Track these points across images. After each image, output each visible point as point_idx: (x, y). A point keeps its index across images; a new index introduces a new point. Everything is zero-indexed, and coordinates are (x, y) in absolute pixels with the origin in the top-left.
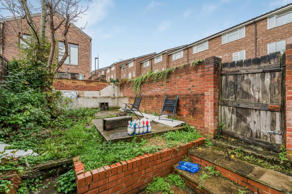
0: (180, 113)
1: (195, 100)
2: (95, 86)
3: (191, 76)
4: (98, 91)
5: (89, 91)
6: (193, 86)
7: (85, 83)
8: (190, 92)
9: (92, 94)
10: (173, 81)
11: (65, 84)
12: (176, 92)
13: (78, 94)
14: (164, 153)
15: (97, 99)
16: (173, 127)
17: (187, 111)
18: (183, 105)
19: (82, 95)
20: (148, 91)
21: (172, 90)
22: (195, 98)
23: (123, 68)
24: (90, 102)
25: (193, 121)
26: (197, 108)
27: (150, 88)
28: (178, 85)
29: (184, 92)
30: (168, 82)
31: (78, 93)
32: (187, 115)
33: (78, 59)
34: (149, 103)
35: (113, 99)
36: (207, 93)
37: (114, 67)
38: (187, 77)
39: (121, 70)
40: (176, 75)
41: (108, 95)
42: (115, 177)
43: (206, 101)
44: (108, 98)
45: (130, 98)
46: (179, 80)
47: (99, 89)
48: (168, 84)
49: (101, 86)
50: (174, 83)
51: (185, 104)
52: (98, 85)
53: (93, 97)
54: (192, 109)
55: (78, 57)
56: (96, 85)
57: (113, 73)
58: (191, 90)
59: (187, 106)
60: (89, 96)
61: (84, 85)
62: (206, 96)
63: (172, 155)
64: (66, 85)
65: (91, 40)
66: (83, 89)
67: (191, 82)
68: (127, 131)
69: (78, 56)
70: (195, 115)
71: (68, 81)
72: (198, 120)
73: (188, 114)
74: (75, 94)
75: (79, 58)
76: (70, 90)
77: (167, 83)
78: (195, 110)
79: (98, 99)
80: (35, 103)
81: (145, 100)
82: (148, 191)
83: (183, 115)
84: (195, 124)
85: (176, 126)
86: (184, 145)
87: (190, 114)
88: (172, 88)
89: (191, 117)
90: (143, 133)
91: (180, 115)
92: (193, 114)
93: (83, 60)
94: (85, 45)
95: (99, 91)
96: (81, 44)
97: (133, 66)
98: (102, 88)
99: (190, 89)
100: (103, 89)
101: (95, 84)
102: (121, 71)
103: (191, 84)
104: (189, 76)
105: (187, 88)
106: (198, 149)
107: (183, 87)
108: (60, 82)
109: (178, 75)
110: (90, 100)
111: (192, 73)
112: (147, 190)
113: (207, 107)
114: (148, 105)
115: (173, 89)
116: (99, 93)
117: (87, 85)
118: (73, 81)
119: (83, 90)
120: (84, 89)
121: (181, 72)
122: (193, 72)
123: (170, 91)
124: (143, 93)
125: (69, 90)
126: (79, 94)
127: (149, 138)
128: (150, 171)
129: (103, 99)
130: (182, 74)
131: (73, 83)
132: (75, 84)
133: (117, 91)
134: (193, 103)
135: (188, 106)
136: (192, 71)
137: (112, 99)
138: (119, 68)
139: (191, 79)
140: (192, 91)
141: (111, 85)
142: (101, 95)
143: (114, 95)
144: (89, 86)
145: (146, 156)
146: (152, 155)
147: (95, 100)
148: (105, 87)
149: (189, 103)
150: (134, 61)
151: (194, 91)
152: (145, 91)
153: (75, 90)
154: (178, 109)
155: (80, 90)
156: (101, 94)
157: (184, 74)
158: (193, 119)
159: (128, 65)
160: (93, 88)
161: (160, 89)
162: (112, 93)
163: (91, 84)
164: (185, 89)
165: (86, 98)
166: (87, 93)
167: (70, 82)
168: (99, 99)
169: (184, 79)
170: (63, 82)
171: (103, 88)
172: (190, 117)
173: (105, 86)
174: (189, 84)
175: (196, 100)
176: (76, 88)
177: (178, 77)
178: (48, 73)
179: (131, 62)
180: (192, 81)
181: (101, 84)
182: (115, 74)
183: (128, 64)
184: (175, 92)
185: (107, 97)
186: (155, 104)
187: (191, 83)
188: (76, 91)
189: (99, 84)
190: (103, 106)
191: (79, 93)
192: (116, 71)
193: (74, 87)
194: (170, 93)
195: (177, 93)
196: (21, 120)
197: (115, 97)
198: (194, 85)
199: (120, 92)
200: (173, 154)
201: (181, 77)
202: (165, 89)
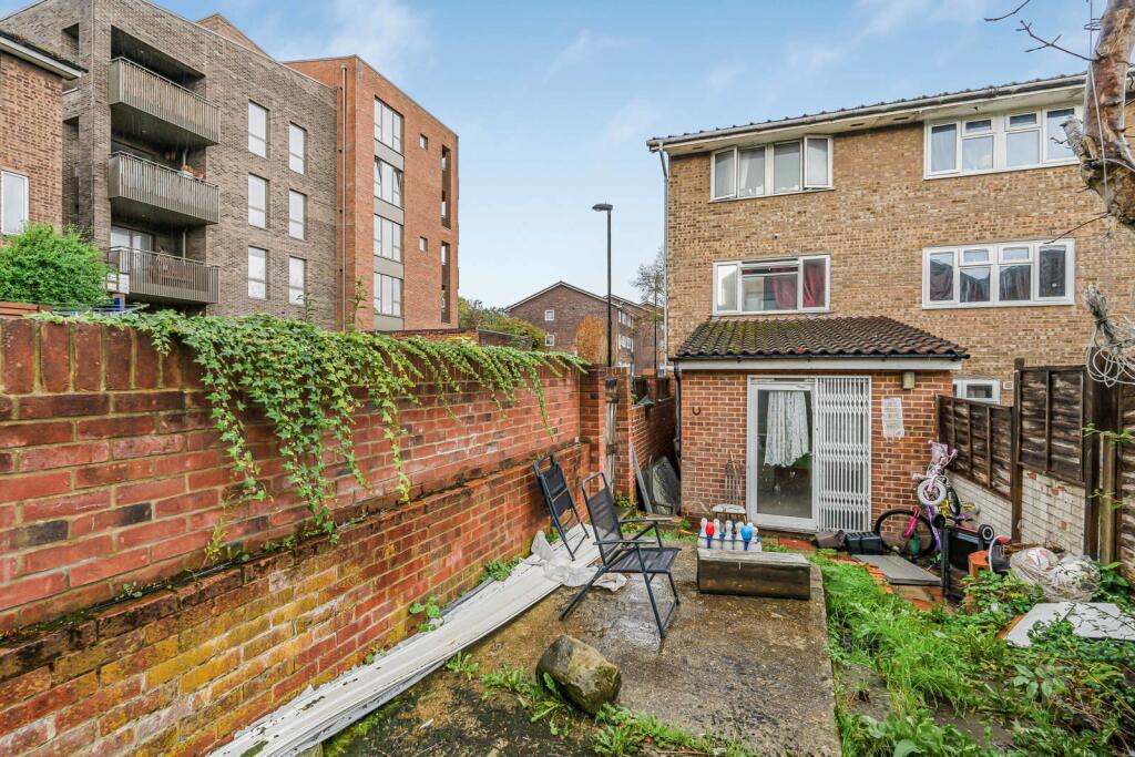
8: (556, 439)
21: (522, 438)
34: (445, 538)
38: (551, 392)
77: (507, 411)
99: (556, 429)
114: (436, 554)
139: (557, 401)
140: (560, 436)
161: (479, 439)
180: (558, 406)
202: (500, 434)
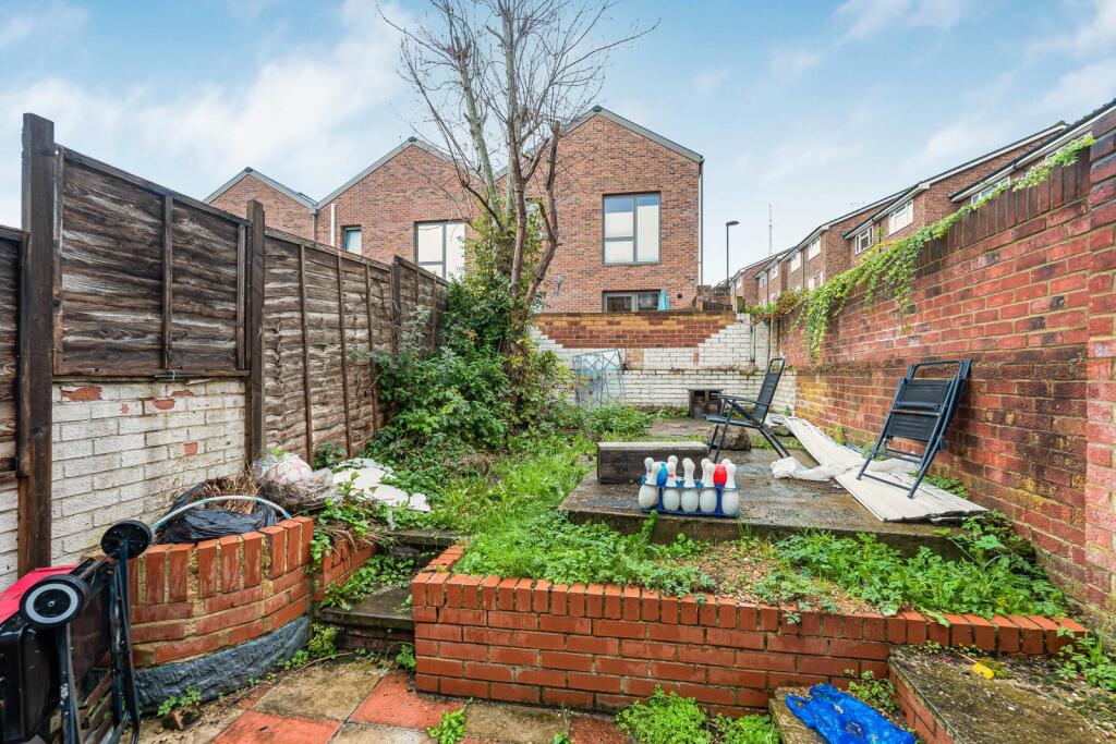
0: (974, 457)
1: (1051, 385)
2: (679, 331)
3: (1045, 245)
4: (688, 349)
5: (659, 349)
6: (1057, 303)
7: (647, 322)
8: (1038, 341)
9: (669, 359)
10: (956, 284)
11: (588, 328)
12: (973, 344)
13: (623, 359)
14: (718, 609)
15: (685, 377)
16: (886, 521)
17: (1008, 447)
18: (990, 416)
19: (636, 363)
20: (862, 339)
21: (954, 333)
22: (1050, 373)
23: (860, 239)
24: (661, 386)
25: (1038, 512)
26: (1064, 438)
27: (867, 328)
28: (982, 303)
29: (1007, 343)
30: (937, 291)
31: (623, 355)
32: (1006, 475)
33: (661, 239)
34: (856, 398)
35: (745, 377)
36: (1104, 343)
37: (818, 243)
38: (1024, 250)
39: (850, 250)
40: (972, 251)
41: (727, 361)
42: (505, 618)
43: (1095, 394)
44: (725, 371)
45: (800, 373)
46: (983, 276)
47: (692, 339)
48: (938, 304)
49: (702, 327)
50: (965, 295)
51: (999, 406)
52: (690, 326)
53: (672, 370)
54: (1035, 441)
55: (660, 234)
56: (682, 327)
57: (815, 269)
58: (1042, 326)
59: (1010, 418)
60: (658, 366)
61: (642, 328)
62: (1099, 361)
63: (771, 636)
64: (591, 332)
65: (701, 164)
66: (639, 341)
67: (1048, 277)
68: (637, 494)
69: (661, 228)
70: (1047, 476)
71: (597, 318)
72: (1065, 511)
73: (1011, 464)
74: (616, 361)
75: (663, 236)
76: (603, 347)
77: (933, 299)
78: (1053, 445)
79: (687, 377)
80: (472, 385)
81: (842, 381)
82: (624, 726)
83: (988, 471)
84: (1047, 530)
85: (905, 521)
86: (858, 614)
87: (1023, 468)
88: (955, 320)
89: (1030, 484)
90: (699, 513)
91: (975, 469)
92: (1040, 470)
93: (674, 242)
94: (683, 186)
95: (695, 346)
96: (669, 187)
97: (911, 221)
98: (703, 336)
99: (1038, 324)
100: (707, 340)
101: (679, 322)
102: (852, 257)
103: (1045, 289)
104: (1035, 247)
105: (1025, 314)
106: (966, 668)
107: (1006, 313)
108: (576, 323)
109: (981, 246)
110: (663, 381)
111: (1049, 223)
112: (623, 720)
113: (1100, 432)
114: (852, 407)
115: (958, 326)
116: (692, 354)
117: (653, 328)
118: (611, 319)
119: (639, 347)
120: (644, 341)
121: (992, 227)
122: (1058, 220)
123: (944, 337)
124: (846, 353)
125: (598, 347)
126: (629, 359)
127: (716, 541)
128: (641, 655)
129: (708, 377)
130: (996, 240)
131: (610, 323)
132: (615, 328)
133: (766, 345)
134: (1040, 405)
135: (1014, 423)
136: (1052, 216)
137: (743, 377)
138: (841, 244)
139: (1044, 261)
140: (1053, 335)
141: (742, 321)
142: (701, 364)
143: (754, 361)
144: (659, 331)
145: (634, 593)
146: (655, 596)
147: (677, 380)
148: (718, 332)
149: (1020, 406)
150: (915, 197)
151: (1061, 333)
152: (851, 341)
153: (618, 346)
154: (967, 436)
155: (630, 347)
156: (700, 359)
157: (1010, 234)
158: (1041, 500)
159: (883, 223)
160: (672, 337)
161: (904, 332)
162: (746, 353)
163: (664, 322)
164: (1014, 320)
165: (648, 372)
166: (653, 357)
167: (601, 323)
168: (692, 377)
169: (1008, 268)
170: (583, 323)
171: (709, 337)
172: (1022, 487)
173: (717, 328)
174: (1032, 294)
175: (1058, 387)
176: (618, 341)
177: (982, 261)
178: (511, 303)
179: (901, 207)
180: (1050, 271)
181: (701, 322)
182: (821, 275)
183: (886, 216)
184: (963, 344)
185: (721, 370)
186: (879, 402)
187: (1048, 282)
188: (620, 350)
189: (692, 321)
190: (703, 401)
191: (628, 355)
192: (830, 260)
193: (612, 337)
194: (943, 348)
195: (977, 348)
196: (430, 425)
197: (757, 370)
198: (1062, 298)
199: (778, 350)
200: (775, 632)
201: (993, 256)
202: (923, 328)
